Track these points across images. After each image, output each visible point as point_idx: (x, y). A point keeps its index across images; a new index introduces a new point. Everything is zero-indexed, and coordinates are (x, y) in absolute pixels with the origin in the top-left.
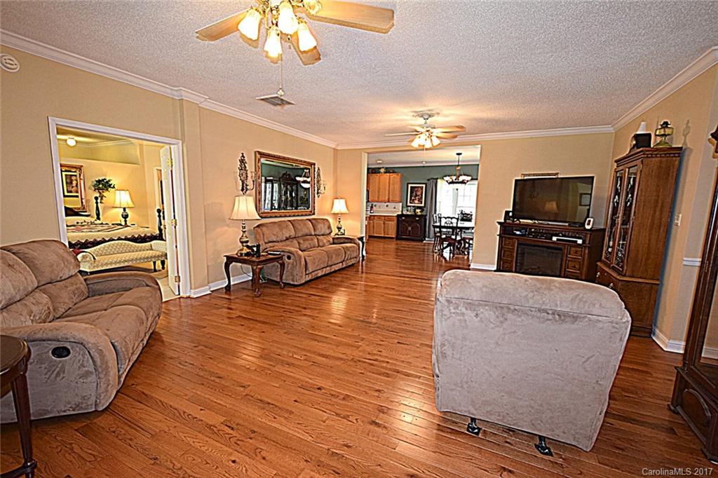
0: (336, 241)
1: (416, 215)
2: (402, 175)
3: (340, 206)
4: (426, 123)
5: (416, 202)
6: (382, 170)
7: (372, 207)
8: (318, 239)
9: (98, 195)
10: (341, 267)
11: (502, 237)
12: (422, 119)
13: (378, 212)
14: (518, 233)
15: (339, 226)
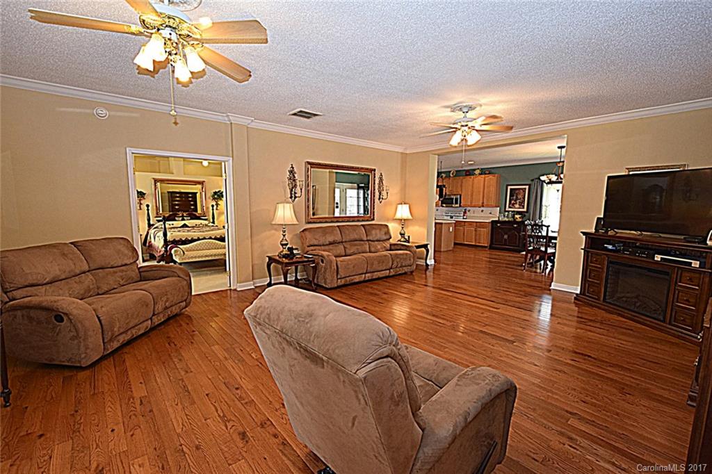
0: (393, 247)
1: (515, 222)
2: (500, 176)
3: (403, 212)
4: (465, 117)
5: (517, 206)
6: (477, 172)
7: (465, 212)
8: (369, 244)
9: (214, 203)
10: (387, 275)
11: (588, 252)
12: (461, 112)
13: (472, 217)
14: (610, 247)
15: (403, 232)
